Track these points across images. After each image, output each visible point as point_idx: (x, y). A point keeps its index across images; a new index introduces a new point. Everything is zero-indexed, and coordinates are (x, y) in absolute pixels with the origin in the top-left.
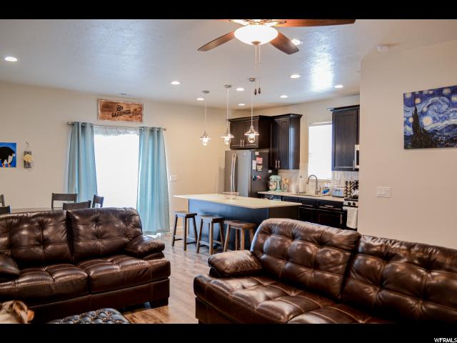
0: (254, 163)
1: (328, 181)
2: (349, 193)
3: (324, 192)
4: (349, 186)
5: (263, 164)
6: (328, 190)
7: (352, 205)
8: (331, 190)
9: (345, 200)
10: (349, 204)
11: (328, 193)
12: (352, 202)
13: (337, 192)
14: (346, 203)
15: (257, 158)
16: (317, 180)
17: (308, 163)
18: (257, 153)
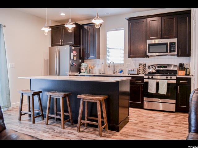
0: (72, 54)
1: (121, 66)
3: (120, 72)
5: (77, 56)
6: (123, 71)
7: (151, 78)
9: (145, 75)
10: (149, 77)
11: (122, 73)
13: (132, 71)
14: (146, 77)
15: (74, 51)
16: (114, 65)
17: (106, 55)
18: (73, 48)
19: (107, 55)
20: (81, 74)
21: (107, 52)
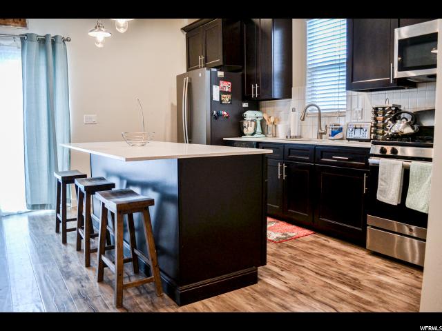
0: (216, 90)
1: (341, 114)
2: (380, 131)
3: (333, 134)
4: (380, 117)
5: (232, 92)
6: (341, 130)
7: (389, 153)
8: (344, 130)
9: (374, 143)
10: (383, 151)
11: (339, 135)
12: (389, 149)
13: (357, 131)
14: (376, 149)
15: (221, 82)
16: (320, 113)
17: (305, 85)
18: (221, 74)
19: (308, 86)
20: (243, 139)
21: (308, 79)
